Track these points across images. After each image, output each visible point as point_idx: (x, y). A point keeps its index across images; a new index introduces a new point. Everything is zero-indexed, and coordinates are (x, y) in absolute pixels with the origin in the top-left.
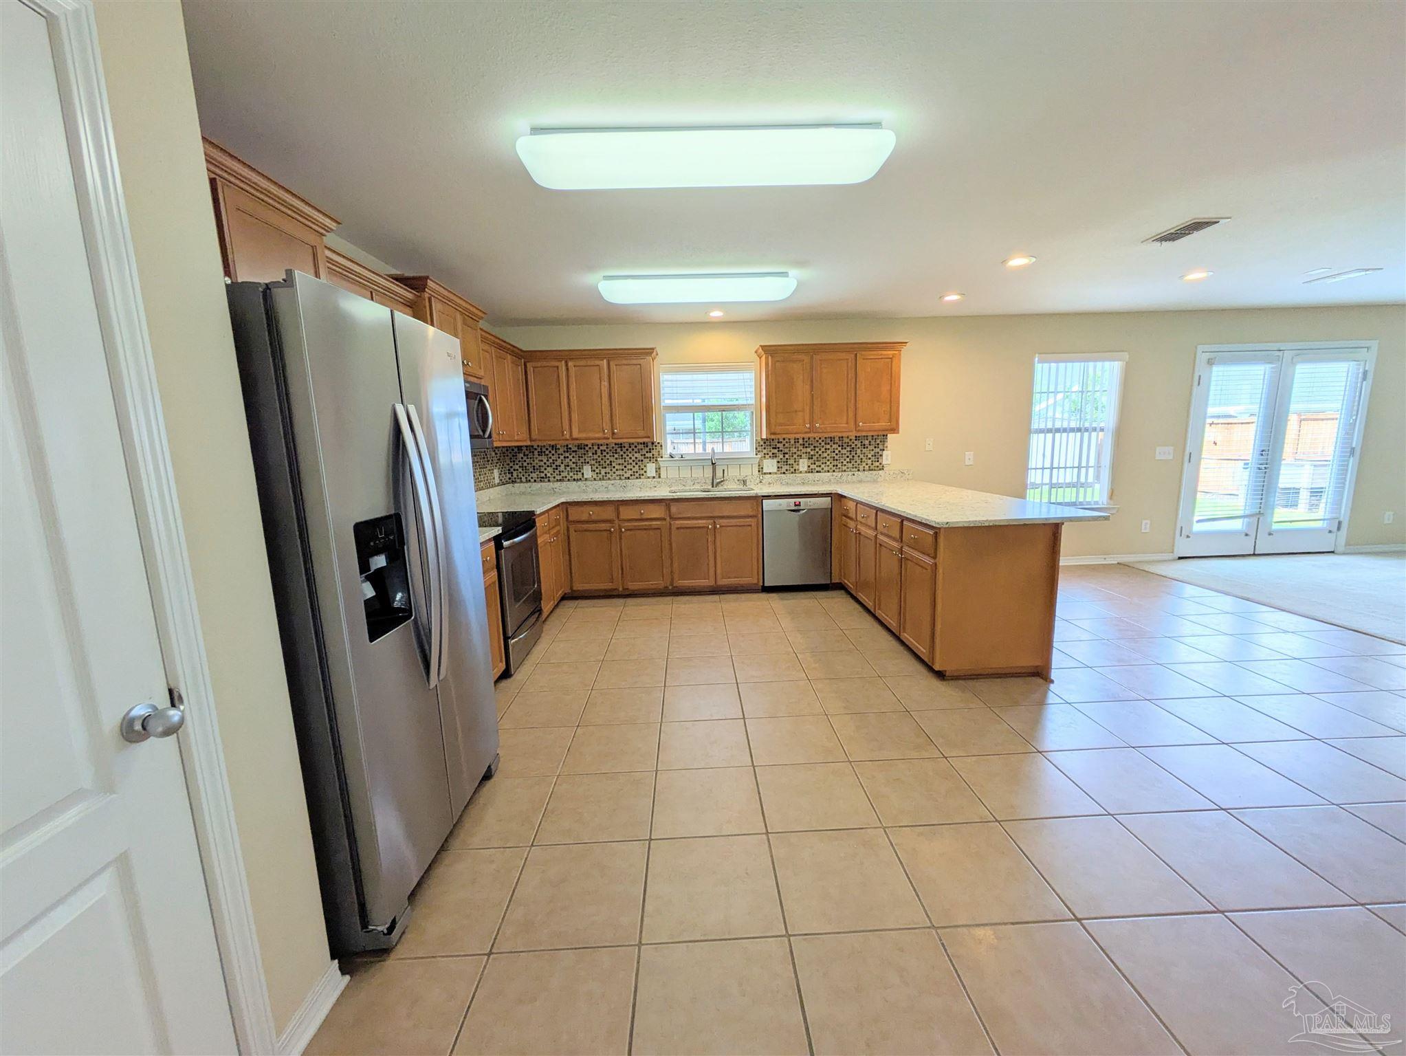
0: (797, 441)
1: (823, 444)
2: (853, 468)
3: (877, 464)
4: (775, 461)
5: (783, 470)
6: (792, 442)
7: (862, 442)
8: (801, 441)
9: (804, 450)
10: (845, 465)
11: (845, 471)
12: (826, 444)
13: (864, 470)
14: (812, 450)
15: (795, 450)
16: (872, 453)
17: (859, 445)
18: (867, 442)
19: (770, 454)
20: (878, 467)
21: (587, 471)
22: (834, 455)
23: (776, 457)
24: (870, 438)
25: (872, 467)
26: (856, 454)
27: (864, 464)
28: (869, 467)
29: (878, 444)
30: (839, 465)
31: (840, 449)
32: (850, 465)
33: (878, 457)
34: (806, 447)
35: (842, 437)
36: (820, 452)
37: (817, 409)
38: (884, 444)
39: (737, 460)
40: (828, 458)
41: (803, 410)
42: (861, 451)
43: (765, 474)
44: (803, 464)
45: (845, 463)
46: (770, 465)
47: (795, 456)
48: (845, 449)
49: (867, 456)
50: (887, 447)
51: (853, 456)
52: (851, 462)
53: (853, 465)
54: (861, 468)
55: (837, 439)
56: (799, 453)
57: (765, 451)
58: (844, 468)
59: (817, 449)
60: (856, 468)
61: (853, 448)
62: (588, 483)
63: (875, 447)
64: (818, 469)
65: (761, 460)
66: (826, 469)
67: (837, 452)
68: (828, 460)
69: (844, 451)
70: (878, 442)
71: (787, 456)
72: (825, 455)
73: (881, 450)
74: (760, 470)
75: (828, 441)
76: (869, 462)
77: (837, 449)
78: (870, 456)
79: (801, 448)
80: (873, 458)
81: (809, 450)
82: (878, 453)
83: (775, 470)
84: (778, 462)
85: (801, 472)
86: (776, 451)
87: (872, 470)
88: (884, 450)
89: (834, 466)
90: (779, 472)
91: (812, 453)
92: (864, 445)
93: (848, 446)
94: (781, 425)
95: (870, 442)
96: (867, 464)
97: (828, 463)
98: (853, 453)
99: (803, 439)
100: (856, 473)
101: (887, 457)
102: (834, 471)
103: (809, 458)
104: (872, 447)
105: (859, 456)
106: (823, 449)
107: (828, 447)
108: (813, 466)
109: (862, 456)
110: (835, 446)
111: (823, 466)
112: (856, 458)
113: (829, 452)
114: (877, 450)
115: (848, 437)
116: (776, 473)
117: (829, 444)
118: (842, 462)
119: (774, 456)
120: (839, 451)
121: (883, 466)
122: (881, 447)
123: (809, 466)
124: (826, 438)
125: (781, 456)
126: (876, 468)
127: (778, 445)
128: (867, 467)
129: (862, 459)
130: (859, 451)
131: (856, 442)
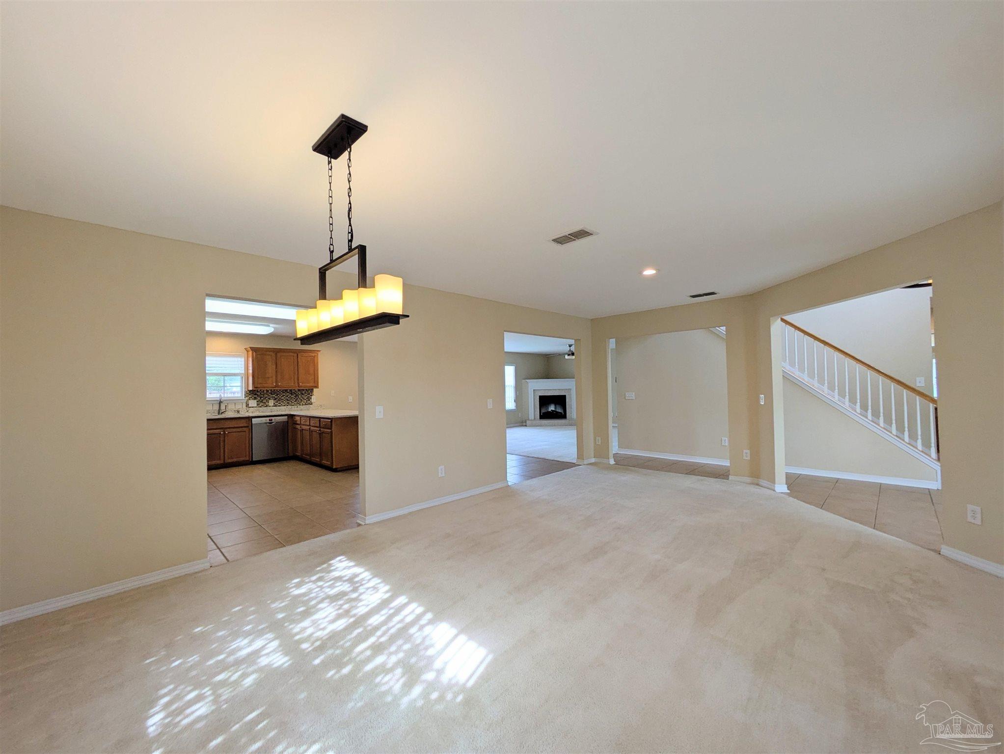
0: (267, 391)
1: (281, 393)
3: (309, 402)
4: (255, 401)
5: (260, 405)
6: (265, 392)
8: (270, 391)
9: (272, 396)
13: (303, 405)
15: (267, 396)
16: (307, 397)
17: (300, 394)
18: (304, 392)
19: (253, 398)
22: (287, 398)
24: (305, 391)
25: (307, 403)
27: (303, 402)
30: (290, 403)
31: (290, 395)
32: (296, 403)
33: (309, 399)
34: (273, 394)
35: (291, 390)
36: (280, 397)
37: (279, 377)
39: (234, 401)
40: (284, 399)
41: (272, 377)
43: (250, 407)
44: (271, 403)
45: (293, 401)
46: (253, 403)
47: (267, 398)
50: (313, 394)
52: (296, 401)
54: (301, 404)
55: (289, 391)
56: (269, 397)
57: (250, 396)
58: (293, 404)
59: (278, 395)
60: (299, 404)
61: (297, 395)
64: (279, 405)
65: (248, 400)
66: (283, 404)
69: (293, 396)
70: (309, 392)
71: (262, 399)
72: (283, 398)
74: (247, 405)
75: (284, 391)
76: (305, 401)
78: (305, 398)
79: (270, 395)
80: (307, 399)
81: (274, 396)
82: (309, 397)
83: (256, 405)
84: (257, 401)
85: (270, 406)
86: (256, 396)
89: (287, 403)
90: (258, 406)
91: (276, 397)
92: (302, 393)
93: (294, 394)
94: (260, 383)
97: (284, 402)
98: (297, 397)
99: (271, 390)
101: (314, 399)
102: (287, 406)
103: (274, 400)
104: (306, 394)
106: (282, 395)
107: (284, 394)
108: (276, 404)
109: (301, 398)
110: (287, 394)
111: (282, 403)
113: (284, 397)
114: (309, 395)
115: (294, 390)
116: (256, 407)
119: (255, 398)
121: (312, 403)
122: (311, 394)
123: (274, 403)
125: (259, 399)
127: (258, 393)
128: (304, 403)
130: (300, 396)
131: (298, 392)
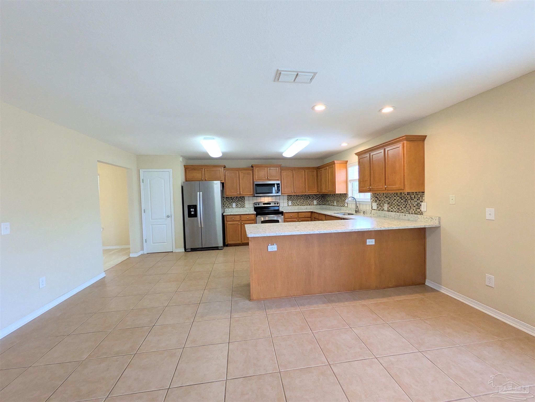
2: (407, 211)
3: (419, 210)
4: (376, 204)
6: (382, 195)
7: (410, 196)
8: (385, 195)
9: (386, 199)
10: (403, 209)
11: (403, 212)
12: (394, 196)
13: (412, 213)
14: (389, 199)
15: (383, 199)
16: (416, 203)
17: (409, 198)
18: (413, 196)
20: (419, 212)
22: (398, 203)
23: (376, 202)
24: (415, 194)
26: (408, 203)
27: (412, 210)
28: (415, 212)
29: (419, 198)
30: (400, 209)
31: (400, 199)
32: (405, 209)
33: (419, 206)
34: (387, 198)
35: (401, 193)
36: (392, 201)
38: (422, 198)
39: (364, 203)
40: (396, 204)
42: (410, 201)
43: (373, 210)
44: (386, 207)
45: (403, 208)
46: (375, 206)
47: (383, 202)
48: (403, 200)
49: (413, 205)
50: (424, 200)
51: (406, 204)
52: (405, 208)
53: (407, 209)
55: (399, 194)
57: (373, 199)
58: (403, 211)
59: (391, 199)
60: (408, 211)
61: (406, 200)
62: (335, 207)
63: (418, 200)
64: (392, 210)
65: (372, 203)
66: (395, 210)
67: (399, 201)
68: (396, 206)
69: (402, 201)
70: (419, 196)
71: (380, 202)
72: (394, 202)
73: (421, 202)
74: (372, 207)
75: (395, 195)
76: (415, 208)
77: (399, 200)
78: (415, 205)
80: (416, 207)
81: (388, 199)
82: (419, 203)
83: (376, 208)
84: (377, 204)
85: (385, 211)
86: (376, 199)
87: (416, 214)
88: (422, 202)
89: (398, 209)
90: (378, 210)
91: (389, 201)
92: (412, 198)
93: (404, 198)
95: (415, 196)
96: (413, 210)
98: (407, 202)
100: (406, 214)
101: (424, 207)
102: (398, 212)
103: (388, 204)
104: (416, 200)
105: (409, 205)
106: (393, 199)
107: (395, 198)
108: (390, 208)
110: (398, 198)
111: (393, 208)
112: (408, 205)
113: (395, 201)
114: (419, 201)
115: (404, 193)
117: (395, 196)
118: (402, 207)
119: (376, 201)
120: (400, 201)
121: (422, 212)
122: (421, 199)
123: (388, 208)
124: (394, 193)
125: (378, 202)
126: (418, 213)
127: (378, 196)
129: (411, 206)
130: (409, 202)
131: (408, 196)
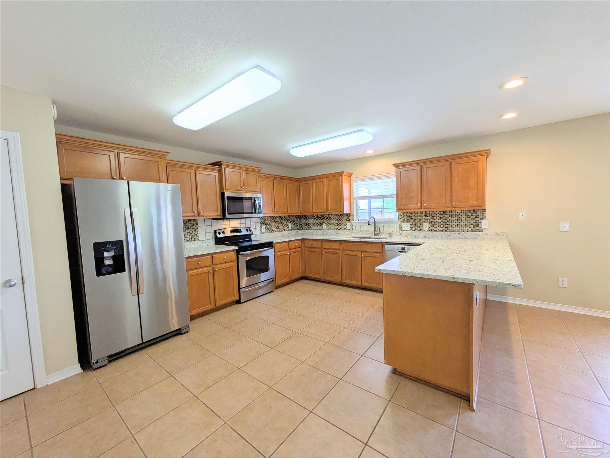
0: (422, 213)
1: (438, 215)
2: (459, 229)
4: (409, 224)
5: (414, 229)
6: (419, 213)
7: (466, 214)
8: (424, 213)
9: (427, 218)
10: (454, 228)
11: (454, 231)
12: (440, 215)
13: (468, 231)
14: (431, 218)
15: (421, 218)
16: (474, 221)
17: (464, 216)
18: (470, 214)
19: (406, 220)
20: (478, 229)
21: (324, 226)
22: (446, 221)
23: (409, 221)
24: (472, 212)
25: (474, 230)
26: (462, 221)
27: (468, 228)
28: (472, 229)
29: (478, 215)
30: (450, 228)
32: (457, 228)
33: (478, 223)
34: (428, 217)
35: (452, 211)
36: (437, 220)
37: (425, 196)
38: (483, 215)
39: (389, 223)
40: (442, 223)
41: (417, 197)
42: (466, 219)
43: (403, 230)
44: (426, 226)
45: (453, 226)
46: (406, 226)
47: (421, 221)
48: (454, 218)
49: (470, 222)
50: (485, 217)
51: (460, 223)
52: (458, 226)
53: (460, 228)
54: (465, 230)
55: (448, 212)
56: (423, 220)
57: (403, 218)
58: (453, 229)
59: (435, 218)
60: (462, 229)
61: (459, 217)
62: (324, 231)
63: (476, 217)
64: (435, 229)
65: (401, 223)
66: (441, 229)
67: (448, 219)
68: (442, 224)
69: (453, 219)
70: (478, 213)
71: (416, 221)
72: (440, 221)
73: (480, 219)
74: (401, 228)
75: (442, 213)
76: (472, 226)
77: (448, 218)
78: (472, 222)
79: (424, 217)
80: (475, 224)
81: (429, 218)
82: (478, 221)
83: (409, 228)
84: (411, 224)
85: (424, 231)
86: (409, 218)
87: (474, 231)
88: (483, 219)
89: (446, 228)
90: (411, 230)
91: (431, 220)
92: (468, 215)
93: (456, 216)
94: (404, 205)
95: (472, 214)
96: (470, 228)
97: (442, 226)
99: (426, 212)
100: (461, 233)
101: (485, 224)
102: (446, 231)
103: (429, 223)
104: (473, 217)
105: (464, 223)
106: (438, 218)
107: (442, 216)
108: (432, 228)
109: (466, 223)
110: (447, 216)
111: (438, 228)
112: (461, 223)
113: (442, 219)
114: (477, 219)
115: (456, 211)
116: (409, 231)
117: (442, 215)
118: (452, 226)
119: (408, 221)
120: (450, 219)
121: (482, 229)
122: (480, 217)
123: (430, 228)
124: (440, 211)
125: (413, 221)
126: (477, 230)
127: (411, 215)
128: (470, 229)
129: (466, 224)
130: (464, 219)
131: (461, 214)
